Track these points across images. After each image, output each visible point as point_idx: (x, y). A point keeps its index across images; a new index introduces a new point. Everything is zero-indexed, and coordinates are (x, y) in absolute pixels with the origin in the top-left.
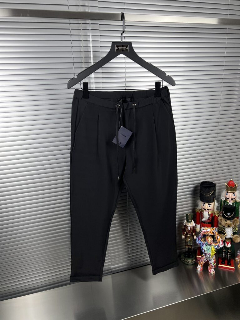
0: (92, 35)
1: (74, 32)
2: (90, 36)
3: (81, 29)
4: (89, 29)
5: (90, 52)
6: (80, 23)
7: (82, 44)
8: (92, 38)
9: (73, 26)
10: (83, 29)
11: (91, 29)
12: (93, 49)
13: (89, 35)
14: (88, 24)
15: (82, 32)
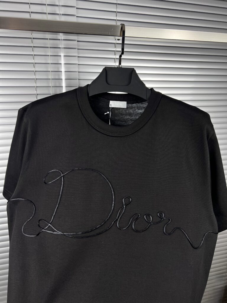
0: (64, 56)
1: (37, 52)
2: (62, 57)
3: (48, 47)
4: (60, 48)
5: (62, 79)
6: (48, 39)
7: (50, 68)
8: (65, 60)
9: (37, 43)
10: (50, 47)
11: (63, 47)
12: (66, 75)
13: (60, 56)
14: (59, 40)
15: (50, 52)
